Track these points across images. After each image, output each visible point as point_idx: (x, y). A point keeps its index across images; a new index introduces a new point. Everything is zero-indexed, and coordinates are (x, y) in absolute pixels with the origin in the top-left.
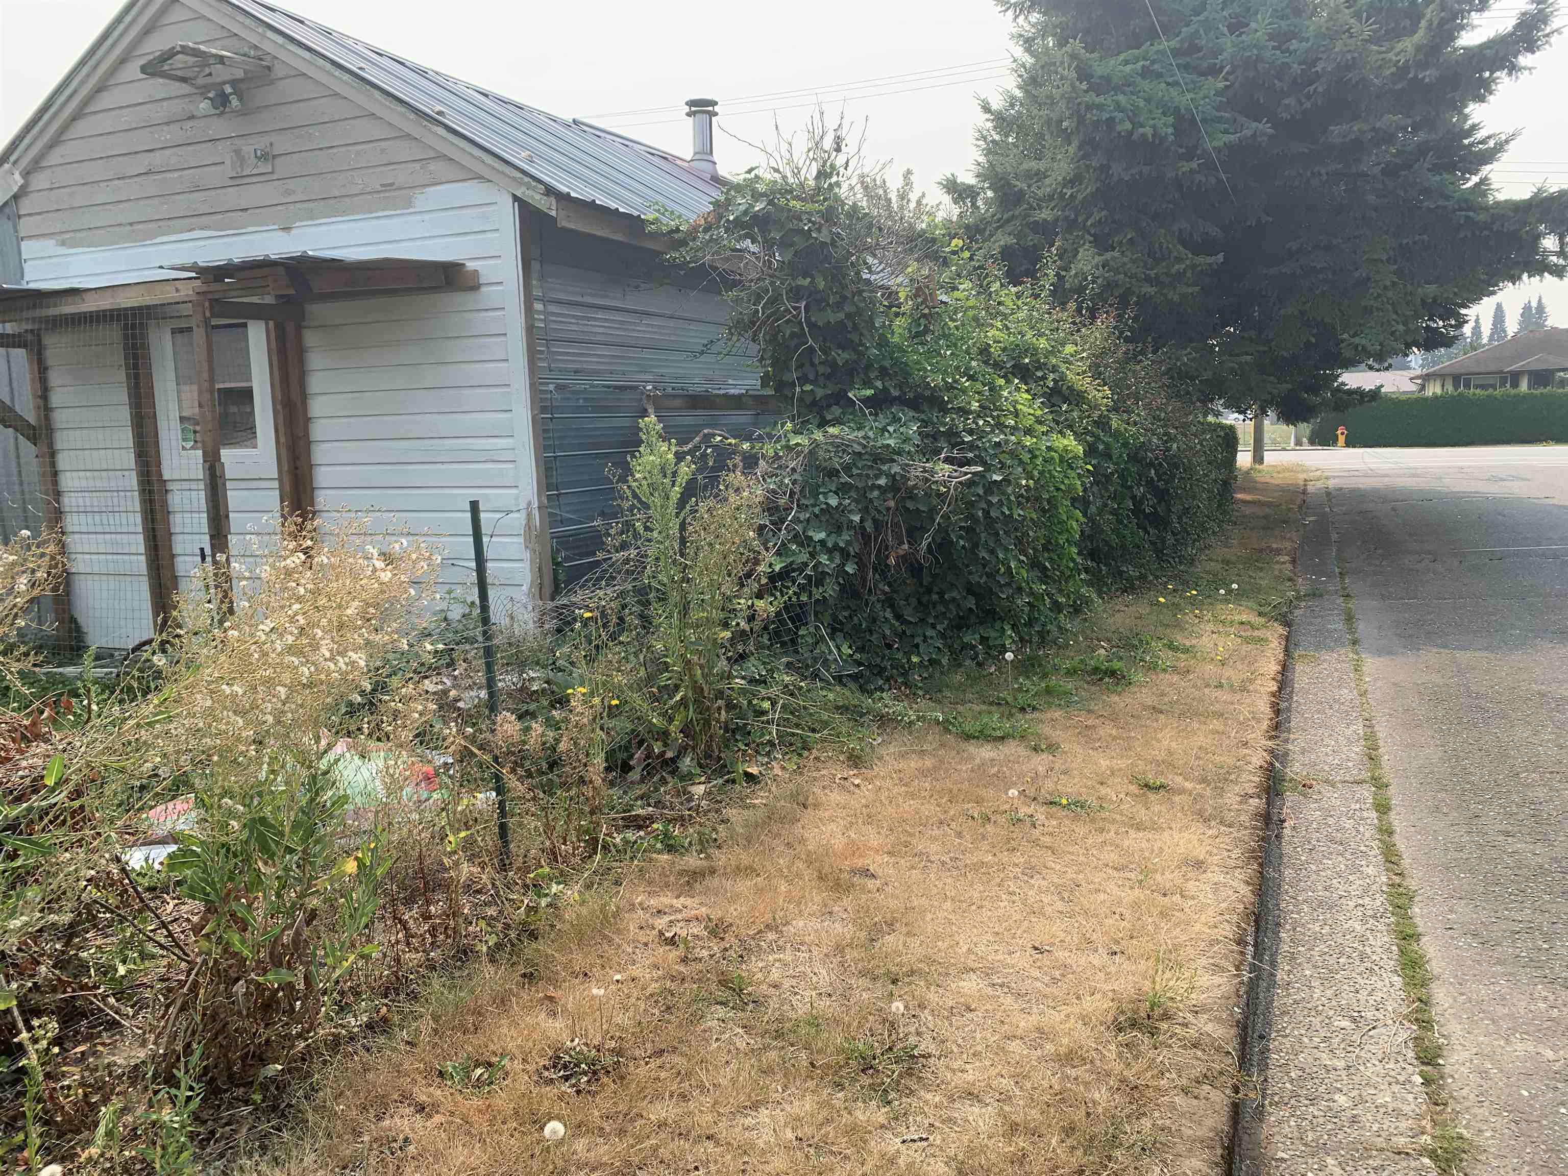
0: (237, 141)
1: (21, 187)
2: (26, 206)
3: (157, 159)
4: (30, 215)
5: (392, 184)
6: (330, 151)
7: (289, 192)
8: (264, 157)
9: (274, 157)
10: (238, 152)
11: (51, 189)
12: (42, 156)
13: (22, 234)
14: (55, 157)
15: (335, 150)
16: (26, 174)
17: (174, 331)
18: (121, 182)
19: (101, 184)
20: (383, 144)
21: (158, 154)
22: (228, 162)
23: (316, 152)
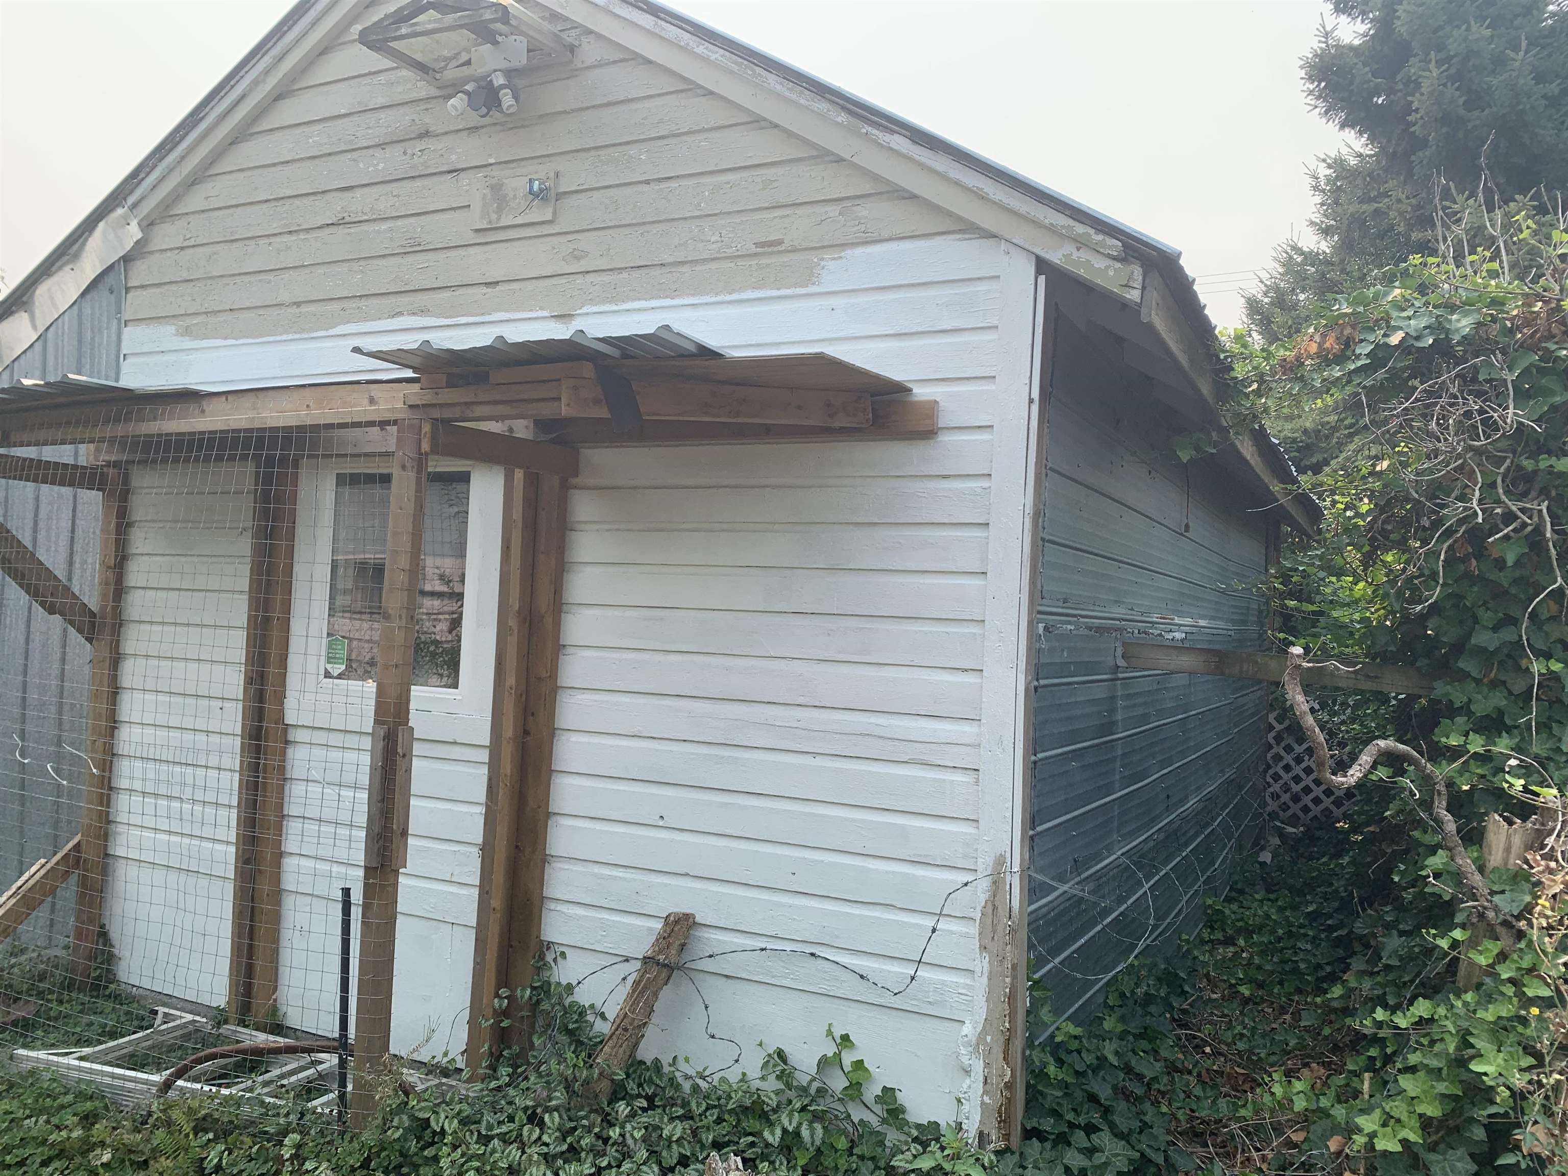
0: (496, 172)
1: (138, 242)
2: (140, 273)
3: (358, 203)
4: (143, 287)
5: (780, 242)
6: (664, 185)
7: (577, 256)
8: (540, 195)
9: (560, 196)
10: (496, 188)
11: (182, 248)
12: (177, 196)
13: (127, 315)
14: (196, 200)
15: (673, 184)
16: (148, 225)
17: (341, 480)
18: (293, 238)
19: (261, 242)
20: (769, 173)
21: (358, 193)
22: (477, 206)
23: (640, 188)
